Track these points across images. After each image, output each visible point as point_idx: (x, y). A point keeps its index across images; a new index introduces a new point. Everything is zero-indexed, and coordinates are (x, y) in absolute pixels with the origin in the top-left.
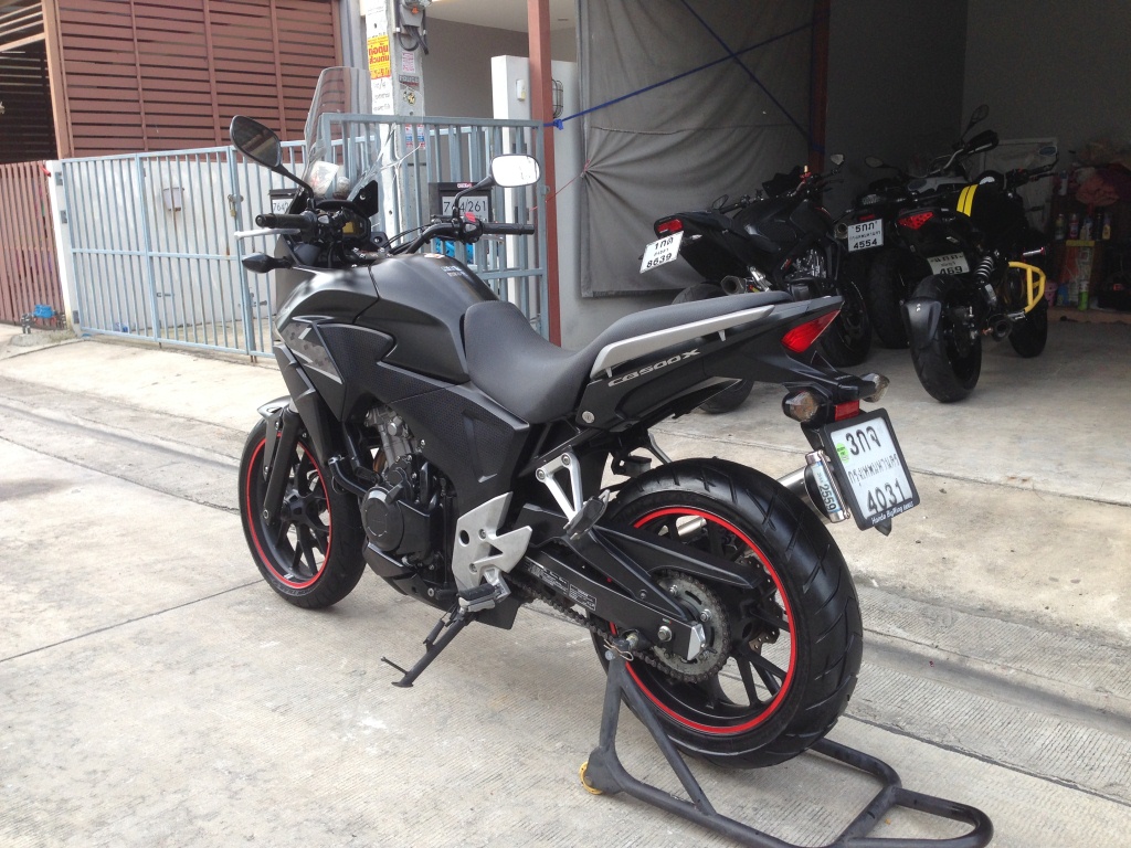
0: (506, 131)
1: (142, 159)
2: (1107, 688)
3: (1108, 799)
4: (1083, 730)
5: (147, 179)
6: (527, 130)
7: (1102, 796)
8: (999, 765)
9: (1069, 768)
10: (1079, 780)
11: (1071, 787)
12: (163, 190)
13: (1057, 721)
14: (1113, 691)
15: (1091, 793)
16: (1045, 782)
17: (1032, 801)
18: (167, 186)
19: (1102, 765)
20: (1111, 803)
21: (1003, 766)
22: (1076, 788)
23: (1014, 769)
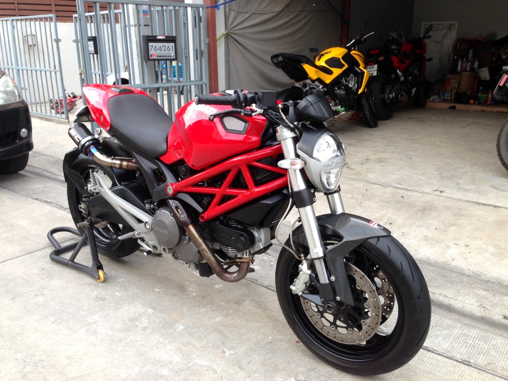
0: (189, 9)
1: (12, 20)
2: (484, 305)
3: (487, 372)
4: (473, 331)
5: (15, 30)
6: (201, 9)
7: (484, 371)
8: (432, 352)
9: (467, 353)
10: (472, 361)
11: (468, 365)
12: (23, 37)
13: (459, 325)
14: (487, 307)
15: (479, 369)
16: (455, 363)
17: (449, 374)
18: (25, 34)
19: (484, 352)
20: (489, 375)
21: (434, 353)
22: (471, 366)
23: (439, 354)
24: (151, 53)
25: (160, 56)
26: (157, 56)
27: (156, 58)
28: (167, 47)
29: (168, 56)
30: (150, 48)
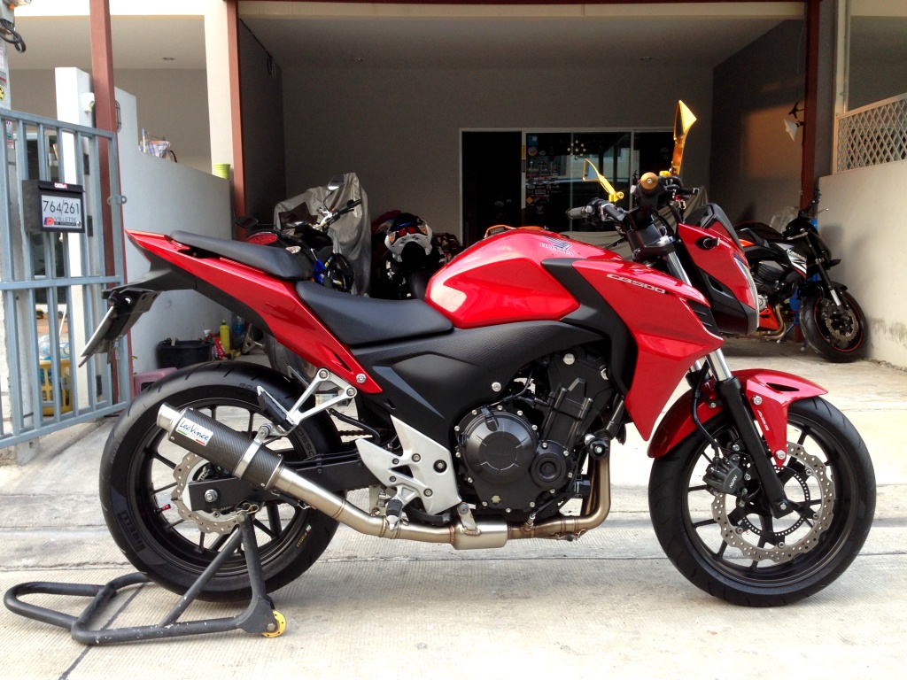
24: (45, 215)
25: (59, 224)
26: (55, 223)
27: (53, 226)
28: (70, 206)
29: (71, 224)
30: (44, 204)
